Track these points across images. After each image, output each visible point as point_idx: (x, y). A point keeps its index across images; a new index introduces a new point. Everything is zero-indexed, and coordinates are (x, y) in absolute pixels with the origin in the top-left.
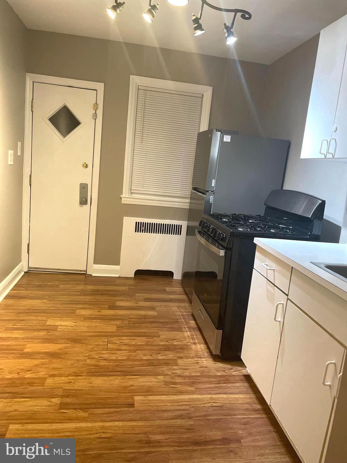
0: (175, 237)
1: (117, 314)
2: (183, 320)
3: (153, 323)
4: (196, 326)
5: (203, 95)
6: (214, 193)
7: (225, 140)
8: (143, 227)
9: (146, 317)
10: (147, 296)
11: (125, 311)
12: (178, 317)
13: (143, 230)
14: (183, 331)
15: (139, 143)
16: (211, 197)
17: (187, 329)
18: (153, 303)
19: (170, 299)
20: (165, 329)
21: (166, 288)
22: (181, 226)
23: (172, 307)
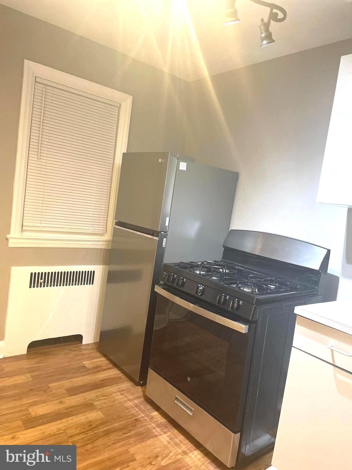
0: (86, 288)
1: (46, 434)
2: (143, 415)
3: (108, 434)
4: (165, 420)
5: (120, 105)
6: (167, 234)
7: (181, 168)
8: (41, 279)
9: (91, 427)
10: (67, 384)
11: (54, 423)
12: (133, 412)
13: (41, 284)
14: (156, 436)
15: (36, 159)
16: (164, 239)
17: (158, 429)
18: (83, 394)
19: (102, 381)
20: (132, 440)
21: (83, 362)
22: (94, 272)
23: (114, 395)
